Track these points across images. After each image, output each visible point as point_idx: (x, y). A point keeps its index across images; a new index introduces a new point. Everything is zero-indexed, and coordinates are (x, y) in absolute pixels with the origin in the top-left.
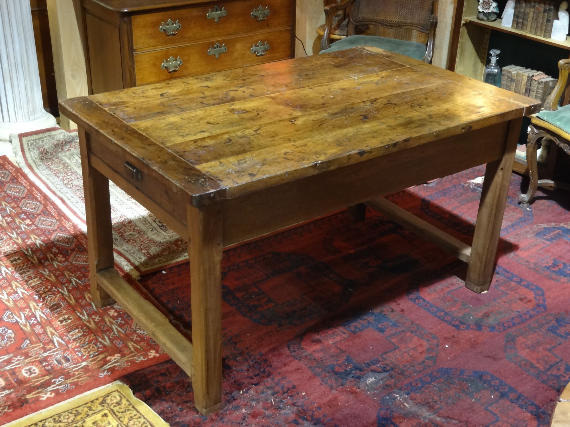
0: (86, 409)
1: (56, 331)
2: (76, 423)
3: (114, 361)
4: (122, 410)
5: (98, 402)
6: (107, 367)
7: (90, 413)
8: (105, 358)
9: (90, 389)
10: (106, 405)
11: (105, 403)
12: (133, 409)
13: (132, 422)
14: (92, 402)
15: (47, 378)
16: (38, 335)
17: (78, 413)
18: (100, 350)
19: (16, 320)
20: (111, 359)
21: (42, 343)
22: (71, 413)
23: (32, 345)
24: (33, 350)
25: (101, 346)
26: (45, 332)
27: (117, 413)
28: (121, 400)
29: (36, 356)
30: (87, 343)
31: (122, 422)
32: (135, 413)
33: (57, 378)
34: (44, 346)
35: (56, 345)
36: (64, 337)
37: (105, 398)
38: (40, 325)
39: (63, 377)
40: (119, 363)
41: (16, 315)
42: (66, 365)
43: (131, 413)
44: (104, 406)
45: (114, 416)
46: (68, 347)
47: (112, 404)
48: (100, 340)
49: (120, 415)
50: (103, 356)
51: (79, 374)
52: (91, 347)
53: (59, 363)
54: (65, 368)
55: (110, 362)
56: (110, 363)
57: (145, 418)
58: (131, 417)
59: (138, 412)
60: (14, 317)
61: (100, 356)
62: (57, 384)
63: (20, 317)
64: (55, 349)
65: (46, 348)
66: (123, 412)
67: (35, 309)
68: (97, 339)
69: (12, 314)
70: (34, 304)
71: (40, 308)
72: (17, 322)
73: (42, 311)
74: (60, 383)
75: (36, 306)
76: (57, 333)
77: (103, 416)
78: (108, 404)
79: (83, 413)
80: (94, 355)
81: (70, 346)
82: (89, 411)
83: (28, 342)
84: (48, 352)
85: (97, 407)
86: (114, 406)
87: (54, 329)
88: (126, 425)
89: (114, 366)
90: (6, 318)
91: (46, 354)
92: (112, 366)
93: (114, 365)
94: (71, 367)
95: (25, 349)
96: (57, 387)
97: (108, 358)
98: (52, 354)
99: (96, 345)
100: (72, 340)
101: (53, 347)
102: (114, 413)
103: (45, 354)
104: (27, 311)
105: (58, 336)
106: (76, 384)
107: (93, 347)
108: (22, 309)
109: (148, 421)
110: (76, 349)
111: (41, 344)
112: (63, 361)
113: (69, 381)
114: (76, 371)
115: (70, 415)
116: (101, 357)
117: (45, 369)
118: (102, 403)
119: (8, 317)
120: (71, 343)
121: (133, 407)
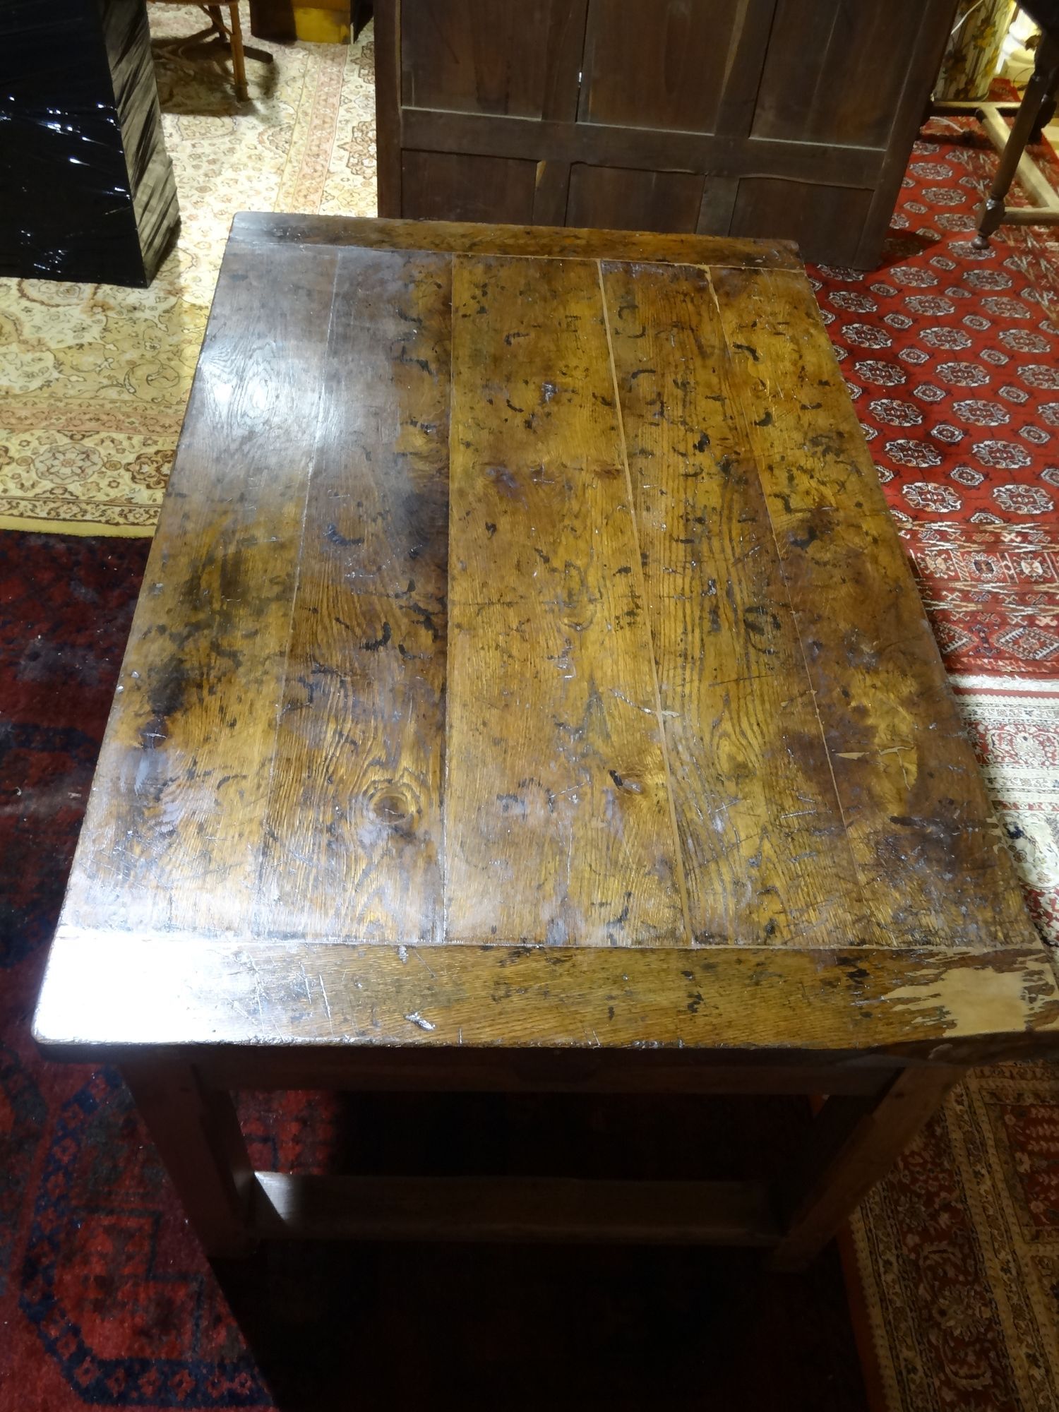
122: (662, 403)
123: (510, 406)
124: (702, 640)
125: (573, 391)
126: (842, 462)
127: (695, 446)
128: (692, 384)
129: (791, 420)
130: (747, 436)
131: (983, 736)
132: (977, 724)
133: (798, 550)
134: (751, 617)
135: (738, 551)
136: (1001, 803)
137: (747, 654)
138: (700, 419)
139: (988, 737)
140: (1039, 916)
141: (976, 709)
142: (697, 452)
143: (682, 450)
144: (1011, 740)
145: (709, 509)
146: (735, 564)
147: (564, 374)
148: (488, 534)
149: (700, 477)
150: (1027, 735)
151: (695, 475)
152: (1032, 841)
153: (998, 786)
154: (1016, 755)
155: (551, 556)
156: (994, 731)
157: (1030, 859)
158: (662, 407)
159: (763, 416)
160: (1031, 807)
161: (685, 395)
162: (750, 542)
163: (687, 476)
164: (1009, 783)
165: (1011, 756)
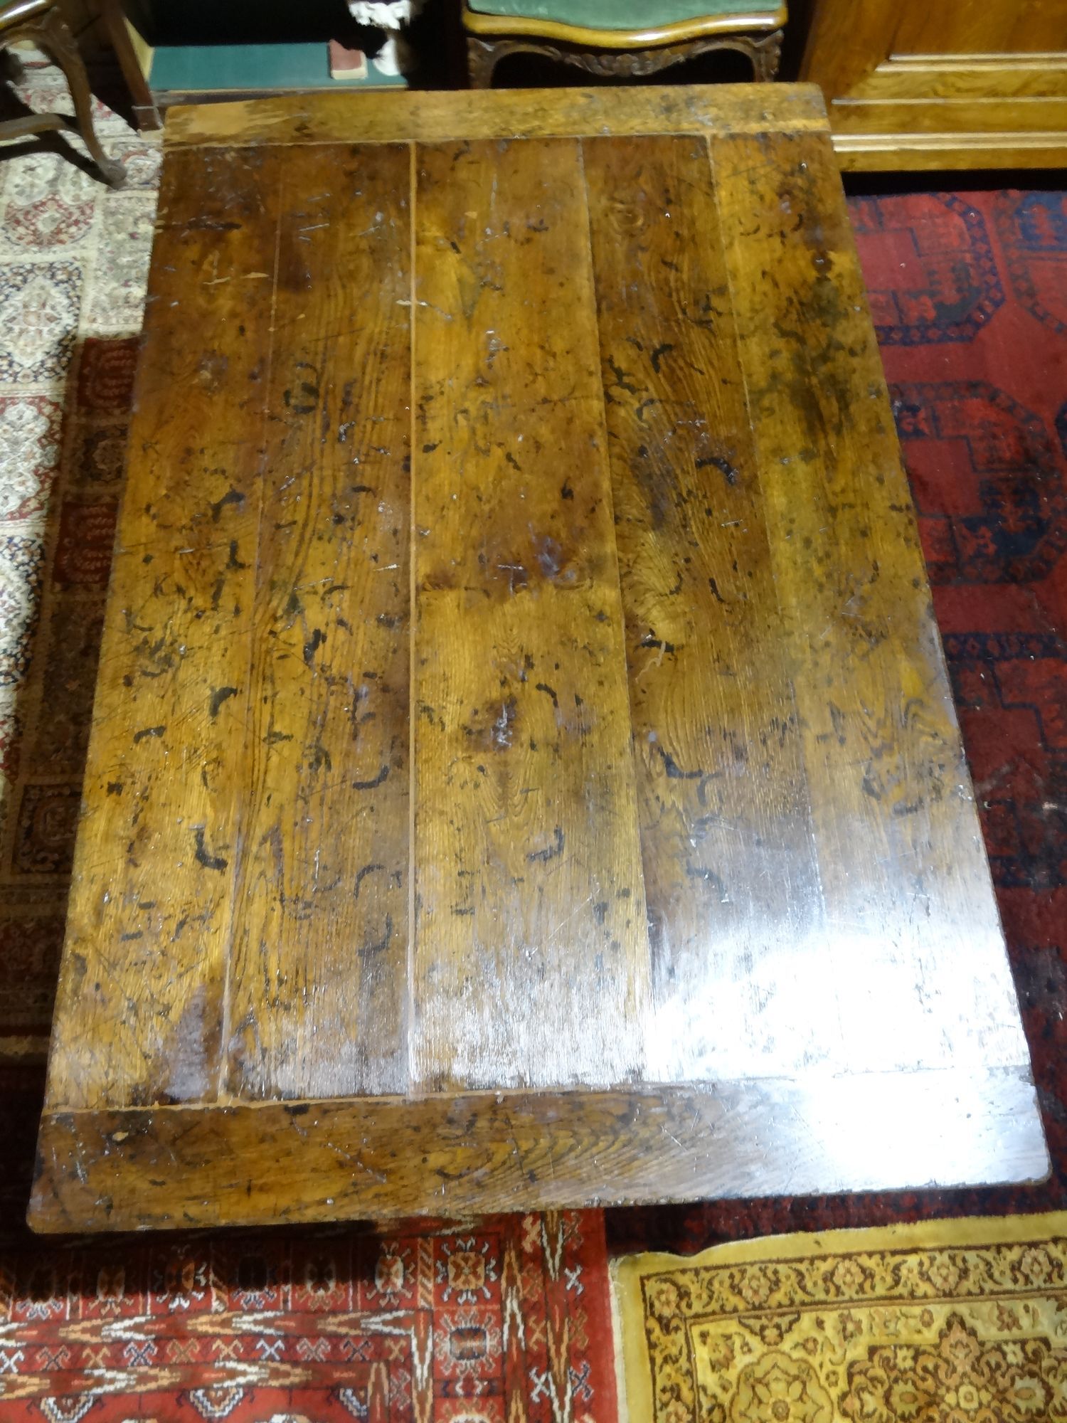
0: (668, 1369)
1: (345, 1312)
2: (701, 1407)
3: (545, 1240)
4: (705, 1296)
5: (657, 1331)
6: (553, 1263)
7: (683, 1361)
8: (521, 1253)
9: (608, 1332)
10: (674, 1323)
11: (669, 1321)
12: (713, 1273)
13: (748, 1293)
14: (652, 1346)
15: (516, 1407)
16: (335, 1360)
17: (672, 1389)
18: (485, 1250)
19: (238, 1386)
20: (534, 1243)
21: (371, 1362)
22: (665, 1405)
23: (365, 1389)
24: (386, 1391)
25: (472, 1241)
26: (334, 1338)
27: (709, 1309)
28: (678, 1287)
29: (414, 1394)
30: (439, 1264)
31: (735, 1310)
32: (725, 1274)
33: (530, 1386)
34: (387, 1363)
35: (396, 1331)
36: (383, 1303)
37: (652, 1314)
38: (299, 1338)
39: (534, 1371)
40: (560, 1236)
41: (222, 1380)
42: (489, 1343)
43: (721, 1283)
44: (677, 1329)
45: (711, 1318)
46: (423, 1309)
47: (678, 1306)
48: (447, 1232)
49: (714, 1306)
50: (513, 1254)
51: (545, 1332)
52: (463, 1264)
53: (477, 1357)
54: (503, 1354)
55: (543, 1249)
56: (548, 1253)
57: (752, 1264)
58: (732, 1287)
59: (726, 1267)
60: (222, 1388)
61: (507, 1259)
62: (553, 1394)
63: (233, 1374)
64: (414, 1342)
65: (396, 1359)
66: (711, 1297)
67: (226, 1323)
69: (208, 1389)
70: (204, 1319)
71: (229, 1309)
72: (250, 1388)
73: (242, 1309)
74: (553, 1388)
75: (218, 1318)
76: (355, 1310)
77: (704, 1343)
78: (674, 1316)
79: (679, 1379)
80: (494, 1269)
81: (421, 1303)
82: (677, 1365)
83: (349, 1392)
84: (416, 1360)
85: (674, 1343)
86: (689, 1306)
87: (334, 1312)
88: (750, 1307)
89: (563, 1247)
90: (216, 1408)
91: (422, 1371)
92: (559, 1251)
93: (559, 1246)
94: (506, 1337)
95: (371, 1410)
96: (567, 1399)
97: (527, 1246)
98: (428, 1356)
99: (460, 1249)
100: (404, 1291)
101: (403, 1343)
102: (705, 1315)
103: (418, 1372)
104: (223, 1346)
105: (366, 1313)
106: (575, 1356)
107: (466, 1260)
108: (208, 1358)
109: (763, 1262)
110: (446, 1298)
111: (375, 1365)
112: (472, 1344)
113: (559, 1364)
114: (528, 1332)
115: (671, 1408)
116: (514, 1260)
117: (478, 1396)
118: (666, 1327)
119: (218, 1402)
120: (414, 1296)
121: (707, 1269)
122: (354, 718)
123: (553, 695)
124: (364, 373)
125: (470, 732)
126: (143, 629)
127: (324, 641)
128: (305, 766)
129: (187, 704)
130: (253, 666)
133: (239, 489)
134: (311, 401)
135: (305, 483)
137: (324, 361)
138: (307, 693)
140: (11, 744)
142: (323, 630)
143: (341, 630)
145: (326, 537)
146: (313, 463)
147: (481, 769)
148: (571, 485)
149: (328, 586)
151: (331, 591)
155: (504, 462)
158: (354, 712)
159: (222, 708)
161: (318, 739)
162: (290, 495)
163: (342, 588)
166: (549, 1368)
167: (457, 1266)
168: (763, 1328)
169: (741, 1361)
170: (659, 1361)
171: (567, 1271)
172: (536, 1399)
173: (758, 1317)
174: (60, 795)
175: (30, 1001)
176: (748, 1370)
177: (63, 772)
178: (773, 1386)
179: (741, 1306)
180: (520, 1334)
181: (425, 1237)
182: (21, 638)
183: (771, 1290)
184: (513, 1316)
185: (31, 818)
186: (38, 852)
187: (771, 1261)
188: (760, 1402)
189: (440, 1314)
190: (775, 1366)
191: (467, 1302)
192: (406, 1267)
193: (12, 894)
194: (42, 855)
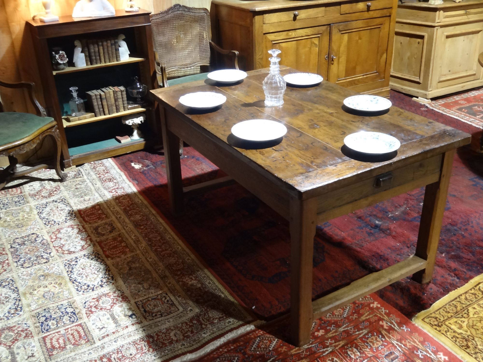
0: (448, 333)
2: (465, 337)
3: (389, 324)
4: (441, 316)
5: (438, 328)
6: (396, 328)
7: (450, 330)
8: (386, 330)
9: (426, 334)
10: (440, 324)
12: (438, 311)
13: (451, 311)
14: (440, 331)
17: (454, 337)
18: (375, 334)
20: (387, 326)
22: (456, 341)
25: (370, 335)
28: (433, 317)
30: (366, 344)
31: (452, 316)
32: (441, 310)
33: (417, 356)
37: (433, 325)
39: (415, 352)
40: (392, 321)
42: (397, 353)
43: (443, 313)
44: (442, 325)
45: (448, 320)
46: (371, 357)
47: (437, 321)
48: (361, 336)
49: (446, 317)
50: (384, 331)
51: (409, 343)
53: (397, 358)
54: (403, 353)
55: (391, 326)
56: (393, 326)
57: (446, 305)
58: (446, 312)
59: (440, 308)
61: (383, 333)
62: (425, 353)
66: (443, 316)
68: (361, 339)
77: (452, 325)
78: (438, 323)
79: (453, 334)
80: (382, 337)
81: (369, 355)
82: (450, 332)
85: (444, 328)
86: (440, 320)
88: (454, 313)
92: (396, 324)
93: (394, 323)
96: (430, 352)
97: (386, 328)
99: (368, 338)
100: (362, 355)
102: (446, 320)
106: (422, 343)
107: (372, 339)
110: (375, 351)
112: (393, 356)
113: (420, 347)
114: (405, 345)
115: (458, 341)
118: (439, 326)
120: (365, 355)
121: (436, 311)
131: (150, 347)
132: (153, 351)
136: (139, 324)
139: (147, 348)
140: (122, 295)
141: (155, 358)
144: (137, 350)
150: (131, 357)
152: (125, 316)
153: (141, 329)
154: (134, 345)
156: (146, 351)
157: (126, 310)
160: (127, 327)
164: (136, 332)
165: (137, 343)
166: (418, 349)
167: (371, 342)
168: (462, 316)
169: (464, 325)
170: (445, 333)
171: (402, 328)
172: (422, 357)
173: (459, 314)
174: (148, 300)
175: (180, 347)
176: (468, 325)
177: (145, 295)
178: (477, 325)
179: (452, 315)
180: (403, 347)
181: (356, 339)
182: (105, 273)
183: (456, 308)
184: (397, 344)
185: (143, 308)
186: (152, 314)
187: (449, 302)
188: (478, 330)
189: (377, 355)
190: (473, 321)
191: (382, 348)
192: (357, 349)
193: (152, 326)
194: (154, 315)
